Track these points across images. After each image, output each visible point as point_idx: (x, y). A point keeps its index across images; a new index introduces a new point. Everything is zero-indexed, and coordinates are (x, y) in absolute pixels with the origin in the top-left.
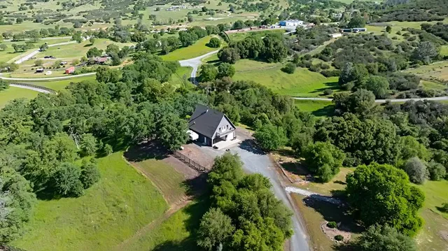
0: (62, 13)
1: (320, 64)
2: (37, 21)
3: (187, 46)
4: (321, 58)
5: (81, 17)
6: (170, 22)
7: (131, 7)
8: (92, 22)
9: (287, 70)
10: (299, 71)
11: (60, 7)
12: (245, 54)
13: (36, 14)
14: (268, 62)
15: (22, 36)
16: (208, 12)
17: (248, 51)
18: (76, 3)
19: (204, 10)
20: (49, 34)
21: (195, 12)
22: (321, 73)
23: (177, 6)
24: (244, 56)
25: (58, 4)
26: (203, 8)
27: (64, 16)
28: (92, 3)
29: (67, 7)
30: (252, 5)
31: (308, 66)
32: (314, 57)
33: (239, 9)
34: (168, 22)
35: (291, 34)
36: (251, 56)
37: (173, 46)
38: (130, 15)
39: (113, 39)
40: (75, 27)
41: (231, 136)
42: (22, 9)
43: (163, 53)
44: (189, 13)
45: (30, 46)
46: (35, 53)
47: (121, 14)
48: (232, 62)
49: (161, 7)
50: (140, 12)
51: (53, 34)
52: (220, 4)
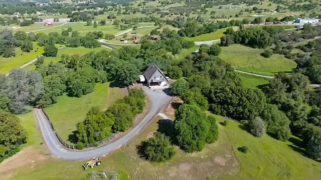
0: (159, 8)
1: (298, 54)
2: (143, 13)
3: (209, 33)
4: (302, 49)
5: (168, 11)
6: (223, 16)
7: (203, 5)
8: (172, 14)
9: (265, 55)
10: (275, 57)
11: (160, 4)
12: (239, 40)
13: (145, 8)
14: (254, 48)
15: (130, 21)
16: (257, 11)
17: (241, 38)
18: (170, 2)
19: (254, 9)
20: (145, 20)
21: (247, 10)
22: (295, 61)
23: (236, 6)
24: (237, 42)
25: (159, 2)
26: (254, 8)
27: (159, 10)
28: (180, 2)
29: (164, 5)
30: (298, 6)
31: (285, 54)
32: (296, 48)
33: (285, 9)
34: (221, 16)
35: (297, 30)
36: (242, 42)
37: (200, 32)
38: (199, 11)
39: (174, 26)
40: (161, 17)
41: (163, 83)
42: (139, 5)
43: (193, 36)
44: (242, 11)
45: (130, 27)
46: (130, 30)
47: (193, 10)
48: (226, 45)
49: (224, 6)
50: (207, 9)
51: (146, 20)
52: (270, 5)
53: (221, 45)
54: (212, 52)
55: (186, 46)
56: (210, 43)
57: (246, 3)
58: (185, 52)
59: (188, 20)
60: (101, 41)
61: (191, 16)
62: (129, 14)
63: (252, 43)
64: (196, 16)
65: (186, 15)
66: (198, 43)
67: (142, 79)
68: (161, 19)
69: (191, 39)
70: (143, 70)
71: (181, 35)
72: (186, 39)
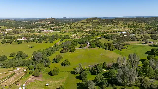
2: (77, 28)
5: (86, 28)
7: (98, 25)
11: (82, 25)
13: (77, 26)
15: (74, 31)
19: (116, 27)
21: (113, 27)
23: (110, 25)
24: (103, 38)
27: (82, 27)
30: (132, 26)
33: (127, 27)
34: (104, 30)
36: (105, 38)
37: (96, 35)
38: (97, 27)
39: (88, 33)
40: (84, 30)
41: (89, 44)
42: (75, 25)
43: (94, 36)
44: (112, 28)
45: (74, 33)
46: (75, 35)
47: (94, 27)
48: (101, 38)
49: (106, 26)
50: (99, 27)
51: (79, 31)
52: (122, 25)
53: (100, 38)
54: (98, 40)
55: (92, 39)
56: (97, 38)
57: (114, 24)
58: (92, 40)
59: (93, 31)
60: (71, 38)
61: (94, 29)
62: (72, 29)
63: (106, 38)
64: (95, 29)
65: (92, 29)
66: (95, 38)
67: (85, 43)
68: (84, 31)
69: (94, 37)
70: (85, 42)
71: (91, 36)
72: (92, 37)
